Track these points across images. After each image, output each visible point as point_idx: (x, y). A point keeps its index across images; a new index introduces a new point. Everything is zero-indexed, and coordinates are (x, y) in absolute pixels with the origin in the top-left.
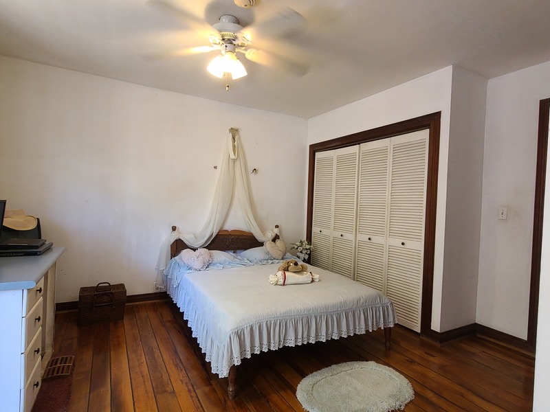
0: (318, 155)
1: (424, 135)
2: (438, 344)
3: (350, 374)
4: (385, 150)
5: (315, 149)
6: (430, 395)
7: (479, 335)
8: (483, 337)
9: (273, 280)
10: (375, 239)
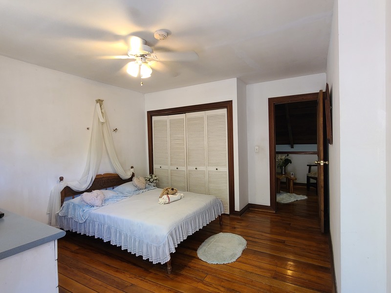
0: (154, 118)
1: (224, 111)
2: (239, 217)
3: (215, 242)
4: (202, 118)
5: (151, 114)
6: (251, 239)
7: (251, 209)
8: (253, 209)
9: (162, 201)
10: (200, 168)
